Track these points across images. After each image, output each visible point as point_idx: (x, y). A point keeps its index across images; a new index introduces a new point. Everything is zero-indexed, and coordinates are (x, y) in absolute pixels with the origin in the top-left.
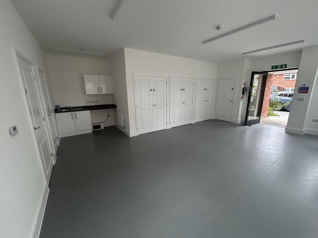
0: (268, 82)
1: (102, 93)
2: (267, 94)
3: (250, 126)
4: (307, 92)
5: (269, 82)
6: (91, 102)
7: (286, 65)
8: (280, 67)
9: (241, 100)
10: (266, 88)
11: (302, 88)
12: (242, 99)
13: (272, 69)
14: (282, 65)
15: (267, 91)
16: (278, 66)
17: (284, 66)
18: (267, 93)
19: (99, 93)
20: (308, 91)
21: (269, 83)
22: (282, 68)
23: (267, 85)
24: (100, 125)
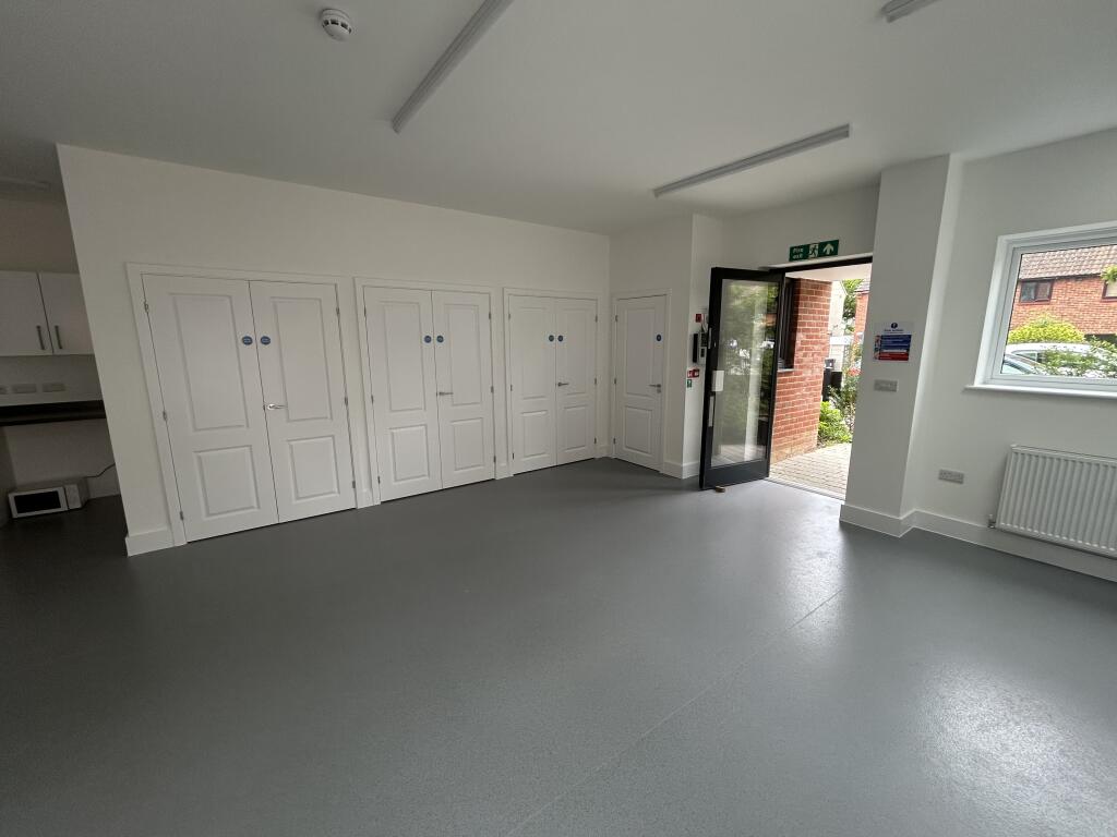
0: (805, 311)
1: (58, 352)
2: (805, 359)
3: (720, 491)
4: (905, 357)
5: (813, 312)
6: (46, 389)
7: (835, 244)
8: (816, 252)
9: (690, 385)
10: (800, 337)
11: (888, 337)
12: (694, 380)
13: (791, 260)
14: (822, 245)
15: (807, 349)
16: (812, 247)
17: (829, 248)
18: (805, 355)
19: (41, 353)
20: (908, 350)
21: (814, 318)
22: (824, 255)
23: (804, 324)
24: (56, 493)
